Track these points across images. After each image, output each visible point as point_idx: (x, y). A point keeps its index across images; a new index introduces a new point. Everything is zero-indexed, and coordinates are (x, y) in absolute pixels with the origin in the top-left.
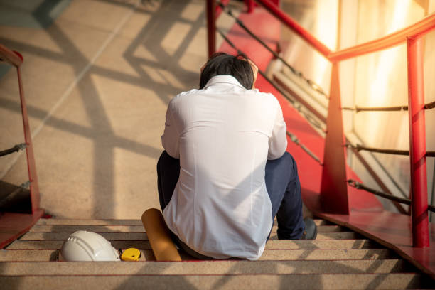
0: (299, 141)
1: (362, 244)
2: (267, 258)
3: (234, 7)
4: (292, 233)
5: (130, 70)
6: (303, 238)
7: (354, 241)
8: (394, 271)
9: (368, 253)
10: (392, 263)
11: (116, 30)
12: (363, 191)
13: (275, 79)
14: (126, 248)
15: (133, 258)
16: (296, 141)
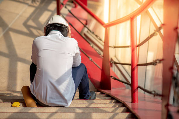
0: (92, 60)
1: (113, 102)
2: (72, 106)
3: (69, 5)
4: (85, 97)
5: (25, 30)
6: (90, 99)
7: (110, 100)
8: (123, 112)
9: (114, 105)
10: (122, 109)
11: (20, 14)
12: (116, 80)
13: (85, 35)
14: (14, 102)
15: (17, 106)
16: (91, 60)
